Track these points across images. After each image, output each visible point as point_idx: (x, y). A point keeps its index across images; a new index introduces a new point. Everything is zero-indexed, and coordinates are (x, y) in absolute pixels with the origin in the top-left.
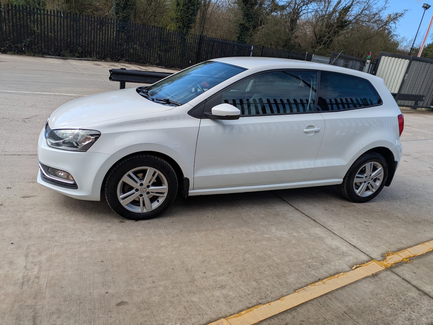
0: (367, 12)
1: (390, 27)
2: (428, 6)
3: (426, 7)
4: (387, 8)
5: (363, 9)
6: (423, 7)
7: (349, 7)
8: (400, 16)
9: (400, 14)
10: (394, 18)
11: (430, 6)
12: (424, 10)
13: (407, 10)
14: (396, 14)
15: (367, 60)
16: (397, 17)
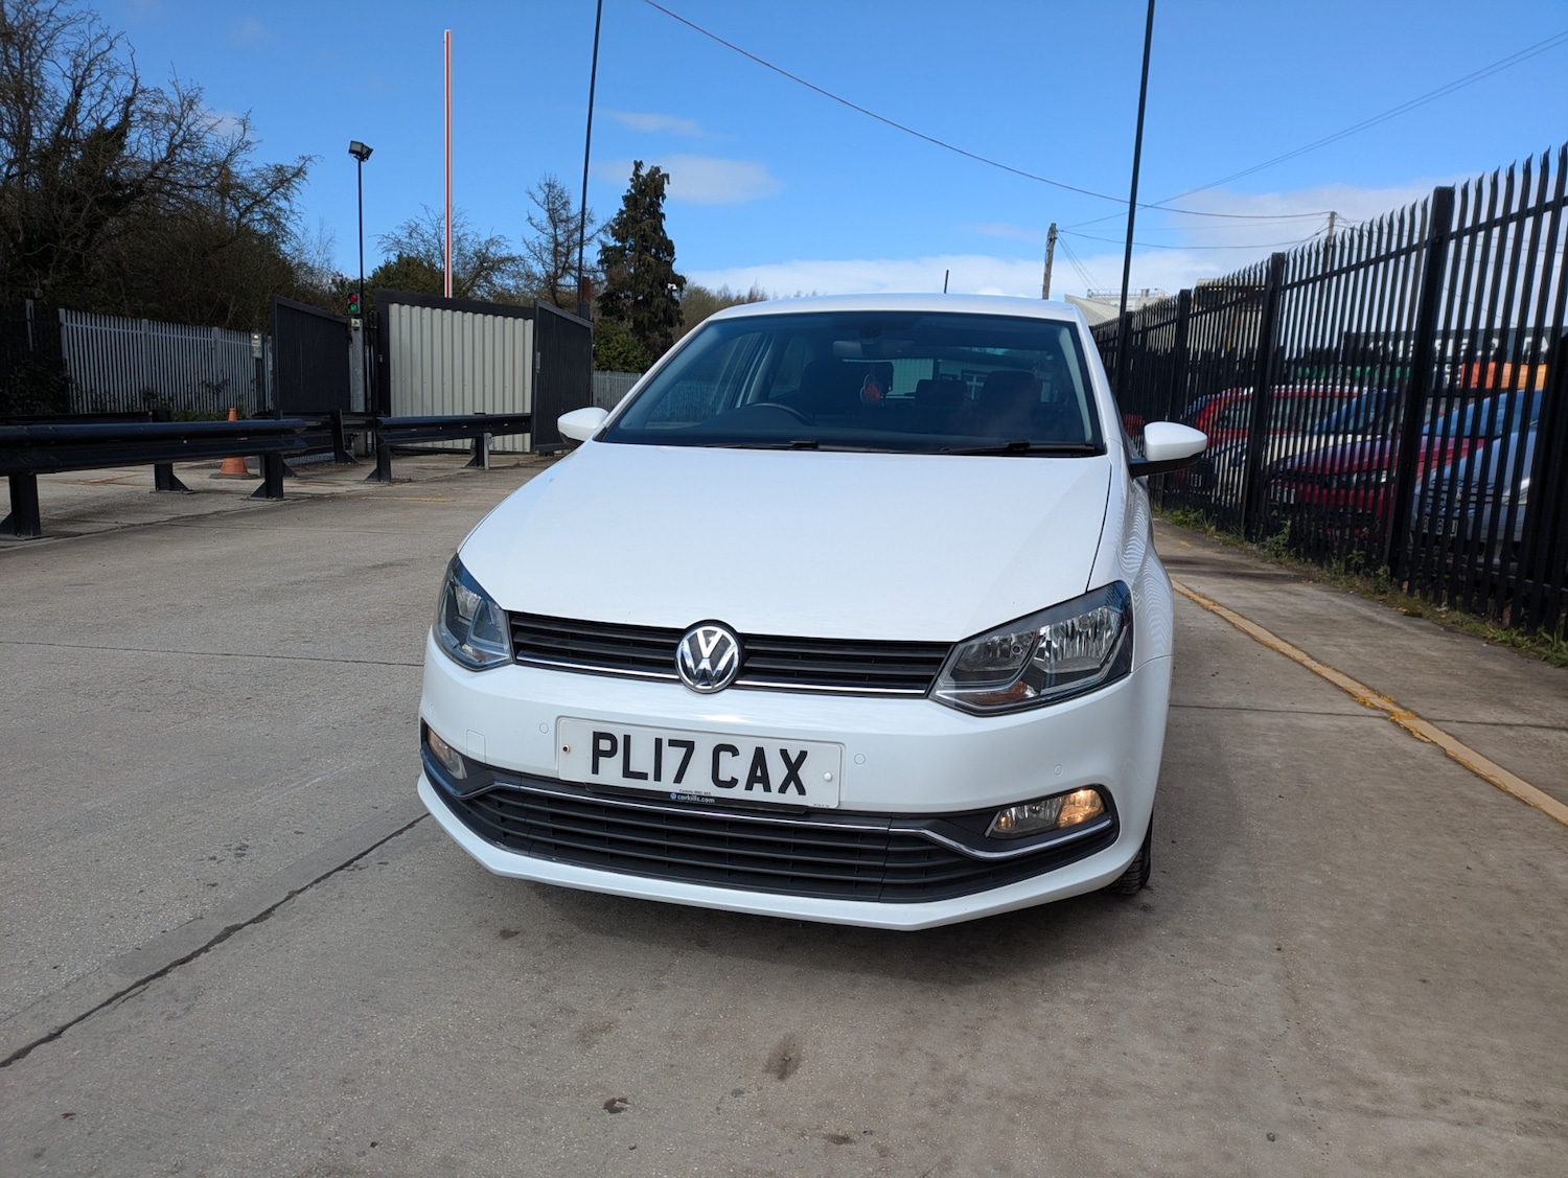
0: (186, 155)
1: (279, 209)
2: (365, 151)
3: (362, 153)
4: (253, 147)
5: (171, 143)
6: (351, 151)
7: (120, 132)
8: (293, 176)
9: (292, 171)
10: (283, 179)
11: (370, 151)
12: (357, 161)
13: (310, 159)
14: (280, 169)
15: (353, 320)
16: (288, 180)
